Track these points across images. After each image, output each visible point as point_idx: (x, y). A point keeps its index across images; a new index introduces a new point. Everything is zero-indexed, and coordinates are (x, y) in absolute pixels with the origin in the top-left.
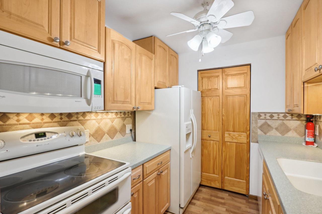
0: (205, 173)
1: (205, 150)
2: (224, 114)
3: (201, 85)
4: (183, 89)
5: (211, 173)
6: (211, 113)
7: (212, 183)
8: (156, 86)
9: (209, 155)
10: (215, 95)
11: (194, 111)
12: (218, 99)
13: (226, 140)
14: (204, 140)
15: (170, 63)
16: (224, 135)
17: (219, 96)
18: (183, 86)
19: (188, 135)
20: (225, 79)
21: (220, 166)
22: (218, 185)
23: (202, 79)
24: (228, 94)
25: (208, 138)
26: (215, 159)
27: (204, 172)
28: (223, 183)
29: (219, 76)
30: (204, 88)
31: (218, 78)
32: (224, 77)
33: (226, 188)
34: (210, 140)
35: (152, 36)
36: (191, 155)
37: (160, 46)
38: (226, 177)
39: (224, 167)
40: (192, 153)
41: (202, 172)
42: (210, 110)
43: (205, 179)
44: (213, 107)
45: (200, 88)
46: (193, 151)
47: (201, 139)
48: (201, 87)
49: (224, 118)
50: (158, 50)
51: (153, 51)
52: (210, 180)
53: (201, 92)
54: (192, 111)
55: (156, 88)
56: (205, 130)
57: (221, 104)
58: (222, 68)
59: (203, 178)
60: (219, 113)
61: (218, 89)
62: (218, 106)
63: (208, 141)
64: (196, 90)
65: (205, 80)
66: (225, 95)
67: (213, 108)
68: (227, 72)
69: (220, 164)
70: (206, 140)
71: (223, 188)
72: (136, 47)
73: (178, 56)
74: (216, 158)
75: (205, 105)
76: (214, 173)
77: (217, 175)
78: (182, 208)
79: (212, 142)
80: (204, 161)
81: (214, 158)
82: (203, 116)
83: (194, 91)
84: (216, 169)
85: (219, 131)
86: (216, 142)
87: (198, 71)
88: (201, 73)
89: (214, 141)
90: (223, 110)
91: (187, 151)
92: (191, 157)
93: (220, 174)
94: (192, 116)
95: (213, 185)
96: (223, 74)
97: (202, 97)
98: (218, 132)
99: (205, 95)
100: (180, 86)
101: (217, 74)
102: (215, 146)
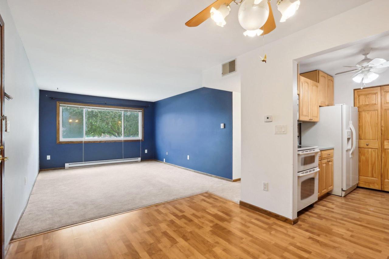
0: (363, 176)
1: (362, 157)
2: (383, 125)
3: (358, 102)
4: (345, 107)
5: (369, 176)
6: (368, 124)
7: (370, 185)
8: (320, 105)
9: (367, 161)
10: (373, 110)
11: (352, 123)
12: (377, 112)
13: (386, 147)
14: (361, 148)
15: (328, 86)
16: (384, 144)
17: (377, 110)
18: (344, 104)
19: (348, 139)
20: (384, 95)
21: (379, 171)
22: (377, 187)
23: (359, 96)
24: (387, 108)
25: (366, 146)
26: (373, 165)
27: (361, 176)
28: (383, 186)
29: (377, 93)
30: (361, 104)
31: (376, 95)
32: (383, 93)
33: (386, 190)
34: (367, 148)
35: (316, 70)
36: (350, 155)
37: (322, 76)
38: (386, 180)
39: (384, 171)
40: (351, 154)
41: (359, 175)
42: (368, 123)
43: (362, 181)
44: (371, 119)
45: (356, 104)
46: (352, 154)
47: (359, 148)
48: (358, 103)
49: (383, 129)
50: (321, 79)
51: (317, 81)
52: (368, 183)
53: (358, 107)
54: (351, 122)
55: (320, 106)
56: (362, 139)
57: (380, 117)
58: (380, 86)
59: (361, 181)
60: (377, 124)
61: (377, 104)
62: (377, 118)
63: (366, 149)
64: (353, 105)
65: (362, 98)
66: (384, 109)
67: (371, 121)
68: (385, 89)
69: (379, 168)
70: (364, 148)
71: (383, 190)
72: (310, 82)
73: (333, 78)
74: (375, 163)
75: (362, 118)
76: (373, 176)
77: (376, 178)
78: (344, 191)
79: (370, 150)
80: (362, 167)
81: (373, 163)
82: (360, 127)
83: (352, 107)
84: (375, 173)
85: (378, 140)
86: (375, 149)
87: (354, 90)
88: (358, 92)
89: (372, 148)
90: (382, 122)
91: (347, 151)
92: (350, 157)
93: (380, 177)
94: (351, 126)
95: (372, 187)
96: (382, 91)
97: (358, 111)
98: (376, 141)
99: (363, 110)
100: (342, 104)
101: (375, 92)
102: (374, 153)
